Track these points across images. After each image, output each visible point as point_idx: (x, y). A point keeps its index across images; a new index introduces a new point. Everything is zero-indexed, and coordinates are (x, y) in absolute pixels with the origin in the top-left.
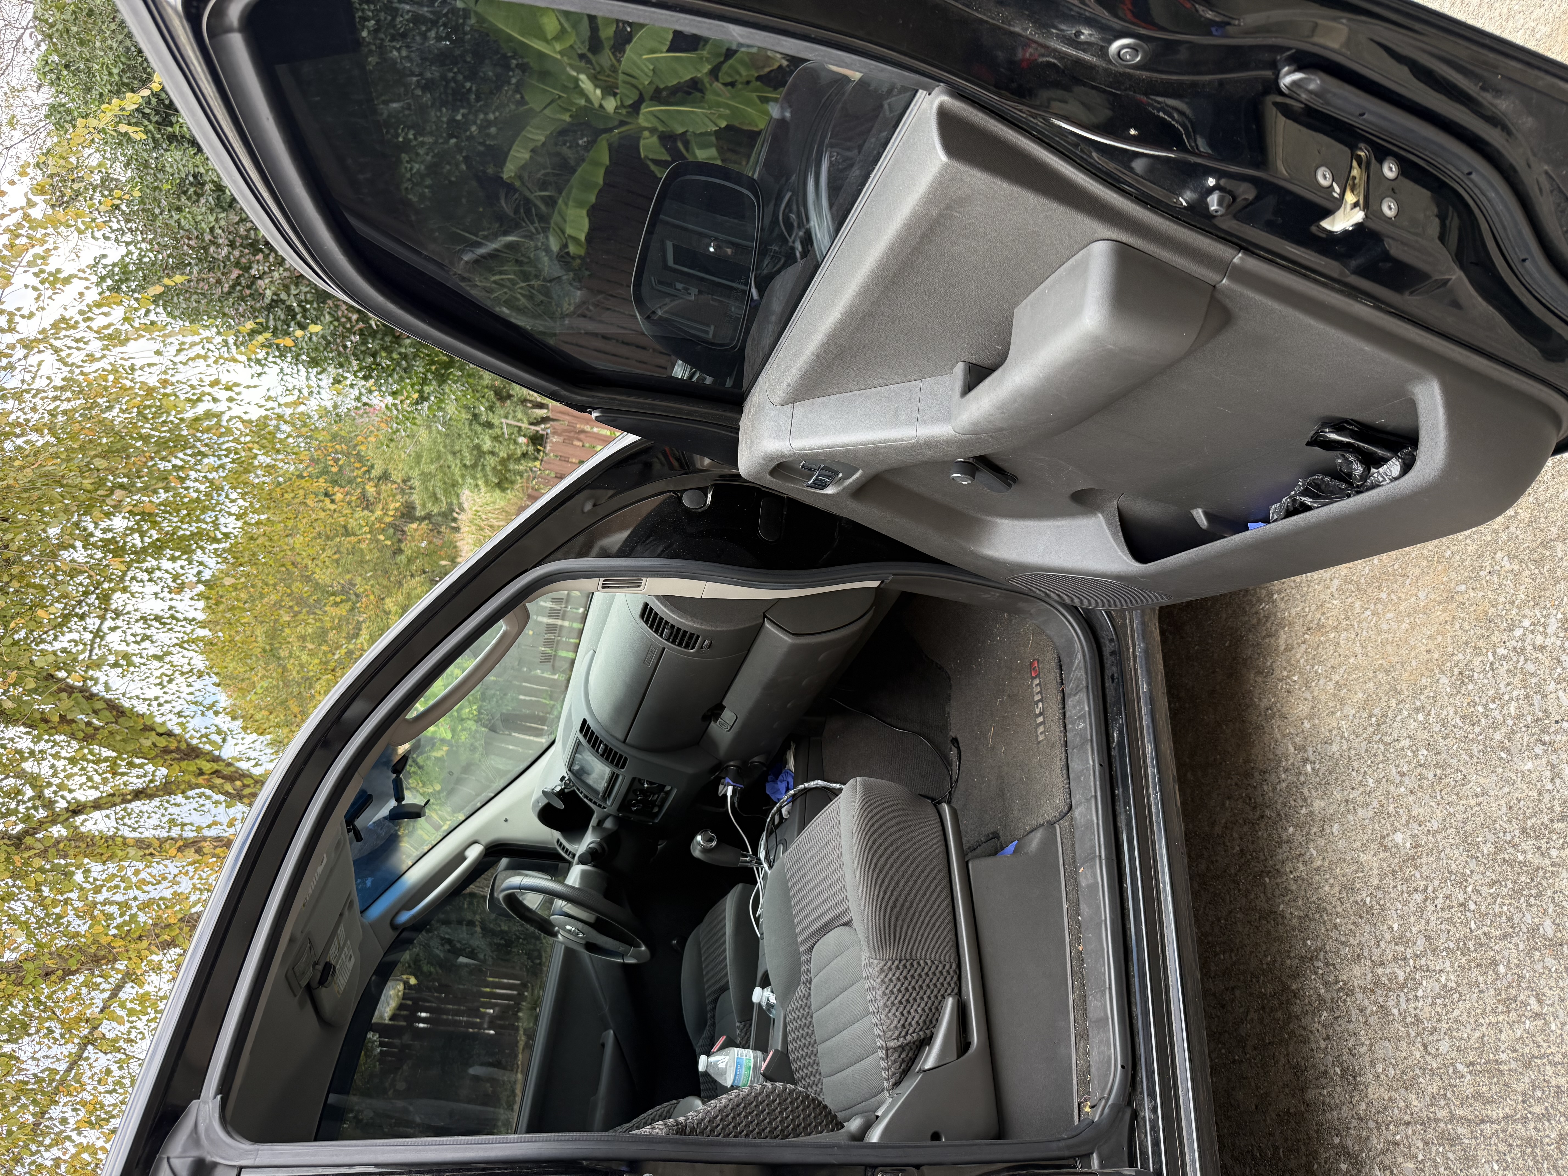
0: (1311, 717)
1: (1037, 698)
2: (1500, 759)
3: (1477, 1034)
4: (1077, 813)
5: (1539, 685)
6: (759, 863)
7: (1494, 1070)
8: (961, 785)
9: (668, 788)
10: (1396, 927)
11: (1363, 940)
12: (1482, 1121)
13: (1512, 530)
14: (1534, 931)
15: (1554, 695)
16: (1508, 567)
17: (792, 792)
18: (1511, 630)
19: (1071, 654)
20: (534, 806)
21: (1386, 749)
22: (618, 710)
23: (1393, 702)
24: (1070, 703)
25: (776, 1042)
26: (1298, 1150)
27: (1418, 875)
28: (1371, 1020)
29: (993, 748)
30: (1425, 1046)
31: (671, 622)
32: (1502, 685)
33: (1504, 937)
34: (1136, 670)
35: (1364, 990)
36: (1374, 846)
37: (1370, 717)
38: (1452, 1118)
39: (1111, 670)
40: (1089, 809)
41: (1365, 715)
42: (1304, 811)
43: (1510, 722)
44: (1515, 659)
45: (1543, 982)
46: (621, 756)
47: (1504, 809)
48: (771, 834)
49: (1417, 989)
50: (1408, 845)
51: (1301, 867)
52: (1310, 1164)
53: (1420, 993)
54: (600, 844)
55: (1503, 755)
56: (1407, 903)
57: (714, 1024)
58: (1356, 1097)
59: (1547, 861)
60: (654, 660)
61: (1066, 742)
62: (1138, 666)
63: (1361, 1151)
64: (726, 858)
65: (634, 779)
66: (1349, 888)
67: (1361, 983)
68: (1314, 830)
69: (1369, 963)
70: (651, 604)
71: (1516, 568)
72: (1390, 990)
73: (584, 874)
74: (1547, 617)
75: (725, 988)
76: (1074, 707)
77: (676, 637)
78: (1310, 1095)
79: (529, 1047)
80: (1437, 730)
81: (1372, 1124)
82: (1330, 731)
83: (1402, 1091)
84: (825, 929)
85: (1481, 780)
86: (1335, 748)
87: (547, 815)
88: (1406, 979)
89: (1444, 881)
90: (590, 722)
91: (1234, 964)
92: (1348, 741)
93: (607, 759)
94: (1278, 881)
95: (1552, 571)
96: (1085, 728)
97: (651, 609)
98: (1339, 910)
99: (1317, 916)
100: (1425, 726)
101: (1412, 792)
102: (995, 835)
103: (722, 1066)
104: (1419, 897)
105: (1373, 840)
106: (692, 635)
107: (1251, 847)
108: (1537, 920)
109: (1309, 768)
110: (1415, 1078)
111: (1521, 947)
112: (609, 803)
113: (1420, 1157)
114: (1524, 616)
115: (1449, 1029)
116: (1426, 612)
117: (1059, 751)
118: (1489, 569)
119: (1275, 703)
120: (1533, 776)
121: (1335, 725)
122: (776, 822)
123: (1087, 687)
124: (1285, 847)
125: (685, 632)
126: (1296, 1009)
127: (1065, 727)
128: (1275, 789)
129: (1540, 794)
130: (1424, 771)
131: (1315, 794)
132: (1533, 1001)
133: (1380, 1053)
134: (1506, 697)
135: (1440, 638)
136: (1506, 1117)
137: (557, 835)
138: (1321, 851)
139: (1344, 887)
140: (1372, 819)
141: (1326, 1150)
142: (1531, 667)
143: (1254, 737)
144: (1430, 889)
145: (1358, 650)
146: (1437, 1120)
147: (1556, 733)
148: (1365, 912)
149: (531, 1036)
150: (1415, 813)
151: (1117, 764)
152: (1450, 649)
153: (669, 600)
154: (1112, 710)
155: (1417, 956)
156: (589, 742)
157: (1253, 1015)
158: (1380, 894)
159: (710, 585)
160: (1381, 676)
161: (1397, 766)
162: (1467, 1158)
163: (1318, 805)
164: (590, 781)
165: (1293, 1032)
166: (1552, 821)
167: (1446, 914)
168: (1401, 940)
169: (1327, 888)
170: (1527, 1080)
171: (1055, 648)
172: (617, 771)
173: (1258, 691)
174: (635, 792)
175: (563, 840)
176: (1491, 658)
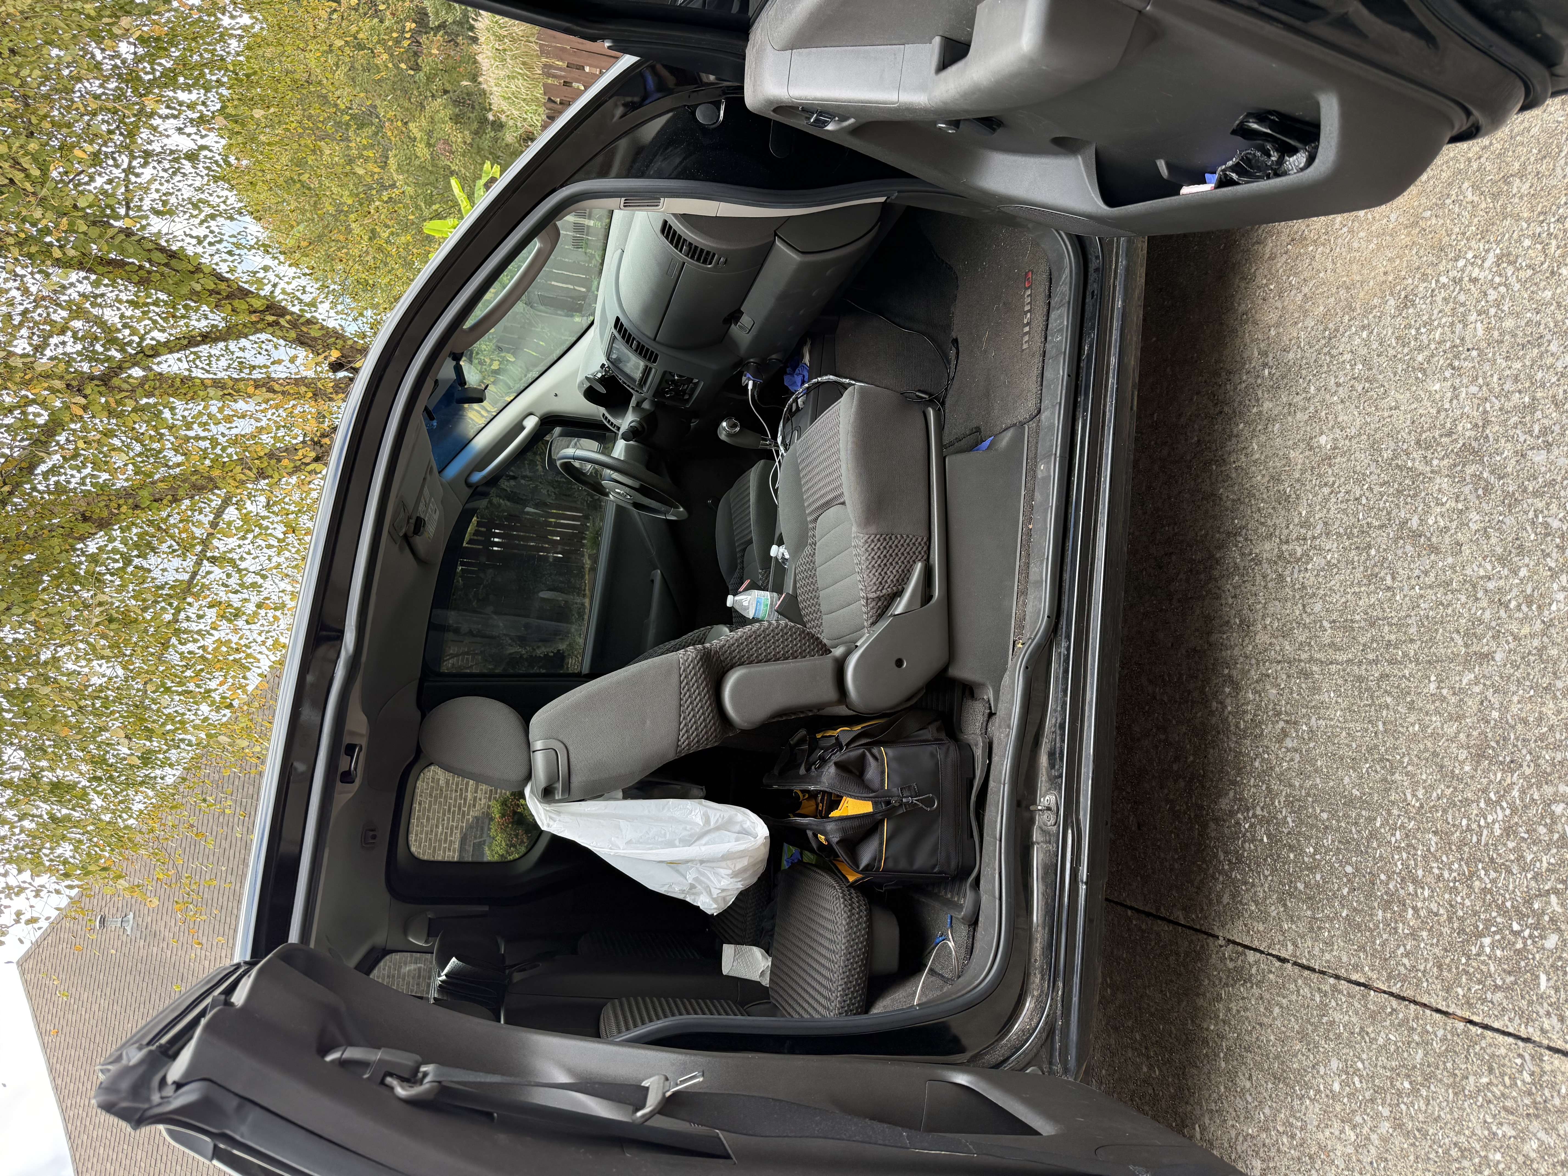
0: (1277, 325)
1: (1027, 308)
2: (1417, 378)
3: (1344, 600)
4: (1044, 416)
5: (1464, 315)
6: (776, 445)
7: (1348, 627)
8: (956, 382)
9: (696, 381)
10: (1304, 513)
11: (1278, 522)
12: (1331, 663)
13: (1483, 160)
14: (1404, 523)
15: (1473, 326)
16: (1470, 197)
17: (806, 385)
18: (1456, 260)
19: (1061, 269)
20: (579, 387)
21: (1331, 362)
22: (646, 311)
23: (1347, 317)
24: (1053, 316)
25: (789, 588)
26: (1196, 677)
27: (1330, 472)
28: (1270, 585)
29: (985, 351)
30: (1304, 606)
31: (689, 240)
32: (1435, 312)
33: (1381, 527)
34: (1114, 287)
35: (1269, 561)
36: (1302, 446)
37: (1325, 330)
38: (1311, 659)
39: (1093, 286)
40: (1053, 413)
41: (1321, 328)
42: (1255, 410)
43: (1433, 346)
44: (1452, 288)
45: (1400, 563)
46: (652, 352)
47: (1408, 423)
48: (788, 419)
49: (1308, 563)
50: (1328, 447)
51: (1243, 459)
52: (1204, 687)
53: (1310, 567)
54: (639, 423)
55: (1420, 375)
56: (1316, 495)
57: (743, 568)
58: (1247, 640)
59: (1428, 469)
60: (676, 272)
61: (1044, 352)
62: (1117, 283)
63: (1242, 679)
64: (748, 441)
65: (665, 373)
66: (1276, 479)
67: (1269, 555)
68: (1260, 427)
69: (1278, 540)
70: (669, 222)
71: (1476, 199)
72: (1289, 562)
73: (628, 448)
74: (1487, 251)
75: (750, 542)
76: (1056, 320)
77: (695, 252)
78: (1214, 638)
79: (593, 569)
80: (1374, 347)
81: (1253, 661)
82: (1290, 340)
83: (1280, 638)
84: (827, 505)
85: (1398, 396)
86: (1291, 355)
87: (591, 394)
88: (1302, 555)
89: (1348, 479)
90: (623, 320)
91: (1175, 534)
92: (1302, 350)
93: (640, 354)
94: (1223, 469)
95: (1504, 207)
96: (1061, 340)
97: (670, 227)
98: (1265, 496)
99: (1247, 500)
100: (1366, 343)
101: (1342, 402)
102: (978, 430)
103: (745, 604)
104: (1326, 490)
105: (1303, 440)
106: (708, 253)
107: (1207, 439)
108: (1408, 516)
109: (1266, 372)
110: (1292, 629)
111: (1391, 536)
112: (645, 389)
113: (1282, 686)
114: (1470, 248)
115: (1325, 595)
116: (1393, 234)
117: (1037, 359)
118: (1454, 197)
119: (1251, 309)
120: (1437, 396)
121: (1295, 335)
122: (794, 409)
123: (1069, 303)
124: (1234, 440)
125: (702, 250)
126: (1216, 573)
127: (1046, 339)
128: (1235, 389)
129: (1438, 412)
130: (1356, 384)
131: (1266, 396)
132: (1389, 578)
133: (1271, 610)
134: (1436, 323)
135: (1398, 261)
136: (1349, 661)
137: (602, 410)
138: (1262, 446)
139: (1272, 477)
140: (1306, 422)
141: (1218, 677)
142: (1462, 298)
143: (1228, 340)
144: (1336, 485)
145: (1330, 266)
146: (1300, 661)
147: (1465, 359)
148: (1284, 500)
149: (595, 559)
150: (1340, 419)
151: (1083, 374)
152: (1403, 273)
153: (685, 218)
154: (1088, 324)
155: (1314, 538)
156: (623, 337)
157: (1182, 576)
158: (1298, 486)
159: (723, 205)
160: (1342, 292)
161: (1336, 377)
162: (1314, 688)
163: (1267, 405)
164: (627, 370)
165: (1210, 590)
166: (1441, 436)
167: (1344, 506)
168: (1306, 524)
169: (1259, 478)
170: (1369, 635)
171: (1048, 260)
172: (650, 365)
173: (1239, 296)
174: (667, 382)
175: (607, 415)
176: (1433, 285)
